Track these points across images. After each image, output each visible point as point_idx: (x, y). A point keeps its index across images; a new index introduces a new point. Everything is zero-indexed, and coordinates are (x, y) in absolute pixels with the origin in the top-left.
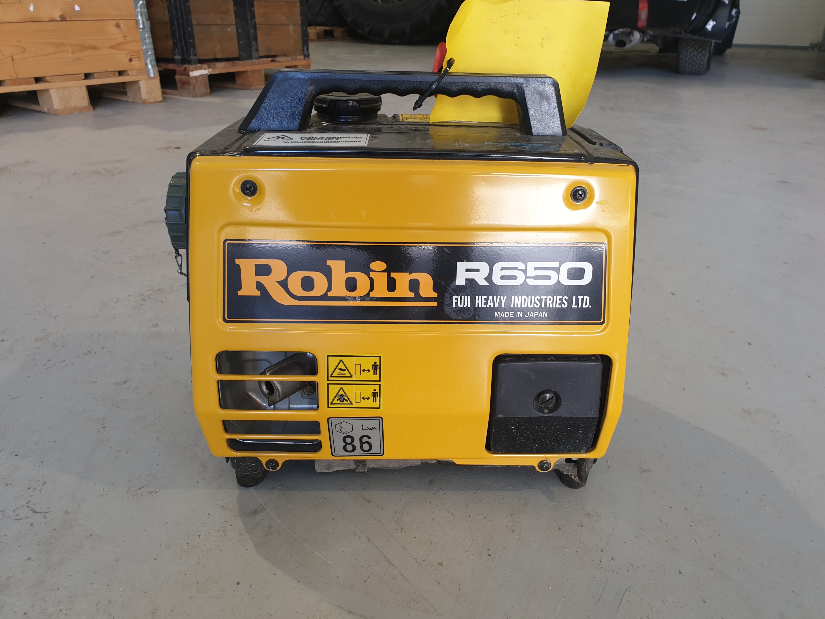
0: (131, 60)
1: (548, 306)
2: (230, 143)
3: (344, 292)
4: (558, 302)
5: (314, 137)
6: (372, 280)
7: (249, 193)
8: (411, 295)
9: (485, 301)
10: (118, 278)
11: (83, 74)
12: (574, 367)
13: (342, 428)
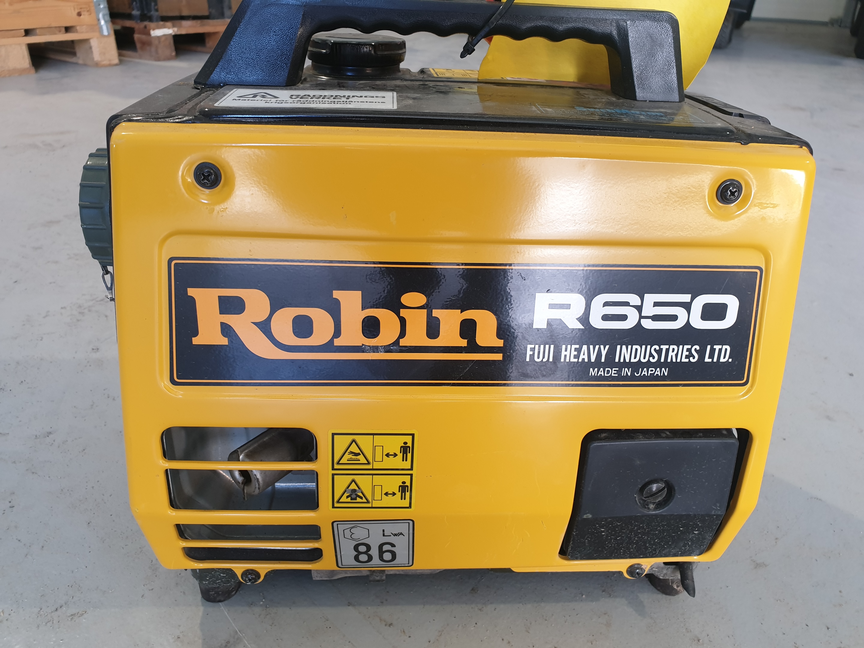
0: (79, 14)
1: (669, 360)
2: (179, 102)
3: (360, 340)
4: (686, 353)
5: (312, 95)
6: (403, 321)
7: (208, 184)
8: (464, 343)
9: (576, 353)
10: (51, 283)
11: (22, 29)
12: (698, 447)
13: (353, 534)
